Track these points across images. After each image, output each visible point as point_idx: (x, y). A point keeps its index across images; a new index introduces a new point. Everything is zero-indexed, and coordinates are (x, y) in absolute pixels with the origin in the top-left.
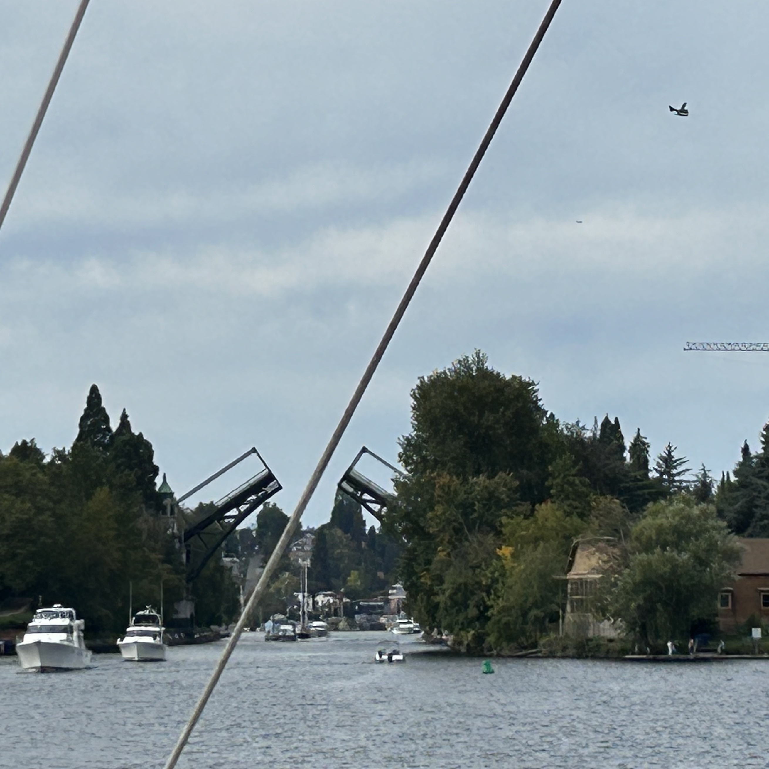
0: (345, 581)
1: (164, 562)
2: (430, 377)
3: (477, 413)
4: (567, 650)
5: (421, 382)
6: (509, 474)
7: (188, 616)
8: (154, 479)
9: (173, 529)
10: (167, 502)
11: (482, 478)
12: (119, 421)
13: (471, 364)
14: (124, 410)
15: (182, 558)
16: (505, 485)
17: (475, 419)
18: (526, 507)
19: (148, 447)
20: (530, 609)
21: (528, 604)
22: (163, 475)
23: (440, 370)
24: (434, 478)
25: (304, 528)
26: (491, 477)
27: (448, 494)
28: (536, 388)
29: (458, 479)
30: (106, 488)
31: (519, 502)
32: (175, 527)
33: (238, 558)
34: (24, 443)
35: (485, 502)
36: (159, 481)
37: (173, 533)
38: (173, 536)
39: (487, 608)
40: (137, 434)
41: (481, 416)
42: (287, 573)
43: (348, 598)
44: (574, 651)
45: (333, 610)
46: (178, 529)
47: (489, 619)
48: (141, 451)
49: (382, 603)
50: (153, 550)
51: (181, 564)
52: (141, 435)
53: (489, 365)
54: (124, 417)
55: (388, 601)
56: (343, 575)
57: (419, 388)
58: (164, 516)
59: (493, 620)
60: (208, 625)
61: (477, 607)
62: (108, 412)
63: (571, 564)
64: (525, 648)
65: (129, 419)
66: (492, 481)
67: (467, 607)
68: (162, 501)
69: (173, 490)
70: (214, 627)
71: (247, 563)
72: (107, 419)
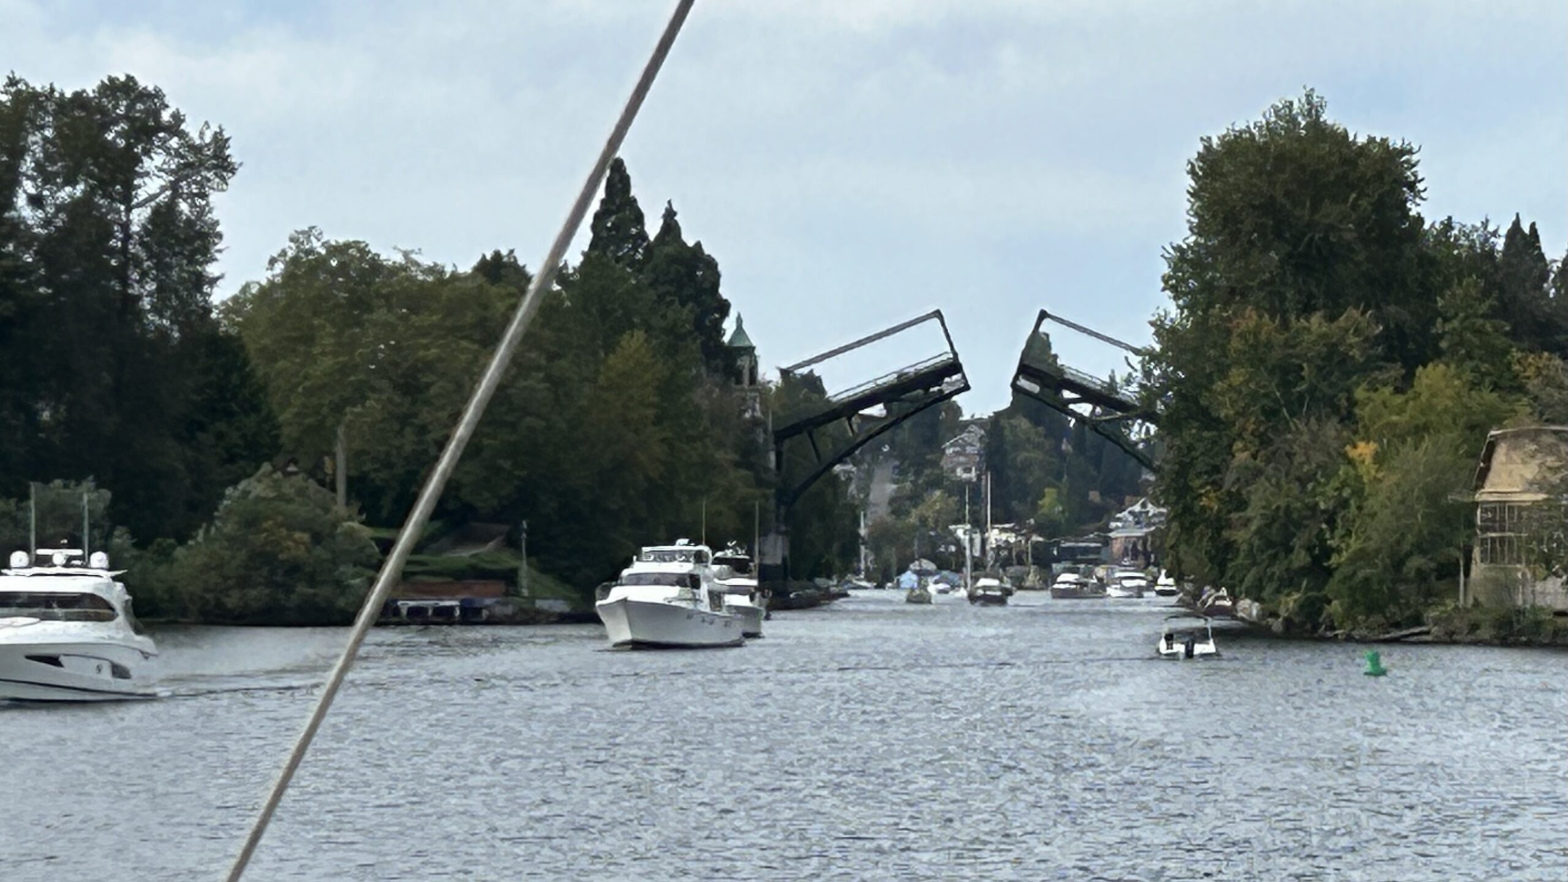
0: (1035, 507)
1: (737, 465)
2: (1222, 139)
3: (1308, 204)
4: (1478, 632)
5: (1205, 147)
6: (1363, 313)
7: (779, 561)
8: (722, 323)
9: (754, 410)
10: (744, 362)
11: (1316, 319)
12: (661, 222)
13: (1298, 114)
14: (669, 202)
15: (768, 460)
16: (1357, 332)
17: (1304, 213)
18: (1396, 370)
19: (711, 265)
20: (1409, 554)
21: (1406, 547)
22: (736, 315)
23: (1241, 126)
24: (1229, 319)
25: (966, 417)
26: (1332, 318)
27: (1255, 347)
28: (1415, 158)
29: (1273, 320)
30: (640, 335)
31: (1381, 363)
32: (758, 406)
33: (854, 465)
34: (497, 255)
35: (1320, 363)
36: (729, 326)
37: (753, 416)
38: (755, 422)
39: (1328, 552)
40: (691, 243)
41: (1314, 209)
42: (938, 493)
43: (1040, 536)
44: (1493, 632)
45: (1014, 554)
46: (763, 413)
47: (1329, 572)
48: (699, 273)
49: (1099, 545)
50: (720, 445)
51: (767, 469)
52: (698, 245)
53: (1328, 117)
54: (670, 215)
55: (1107, 542)
56: (1031, 496)
57: (1201, 157)
58: (739, 387)
59: (1337, 576)
60: (810, 578)
61: (1309, 549)
62: (641, 205)
63: (1483, 475)
64: (1397, 625)
65: (677, 218)
66: (1334, 326)
67: (1289, 550)
68: (735, 360)
69: (754, 342)
70: (820, 581)
71: (870, 474)
72: (639, 218)
